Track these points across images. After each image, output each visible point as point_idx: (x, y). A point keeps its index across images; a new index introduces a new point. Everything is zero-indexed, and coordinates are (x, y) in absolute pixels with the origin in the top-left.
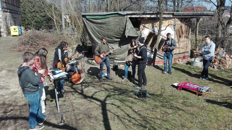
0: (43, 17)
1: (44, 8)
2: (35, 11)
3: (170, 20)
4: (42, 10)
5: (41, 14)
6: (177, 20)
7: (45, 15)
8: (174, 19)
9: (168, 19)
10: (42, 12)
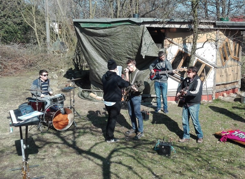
0: (18, 24)
1: (19, 11)
2: (6, 15)
3: (210, 33)
4: (17, 15)
5: (15, 20)
6: (220, 32)
7: (22, 22)
8: (215, 32)
9: (206, 32)
10: (16, 17)
